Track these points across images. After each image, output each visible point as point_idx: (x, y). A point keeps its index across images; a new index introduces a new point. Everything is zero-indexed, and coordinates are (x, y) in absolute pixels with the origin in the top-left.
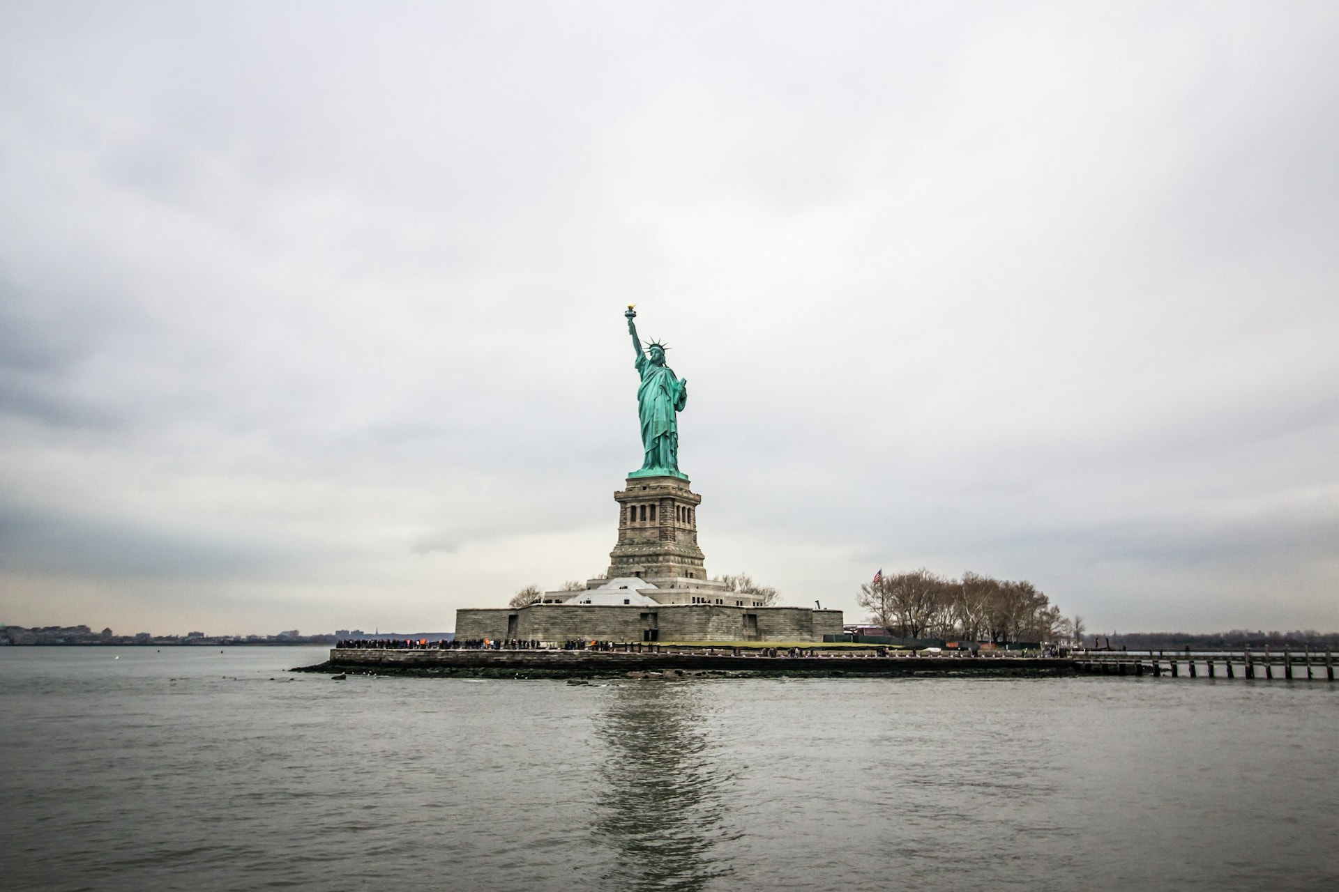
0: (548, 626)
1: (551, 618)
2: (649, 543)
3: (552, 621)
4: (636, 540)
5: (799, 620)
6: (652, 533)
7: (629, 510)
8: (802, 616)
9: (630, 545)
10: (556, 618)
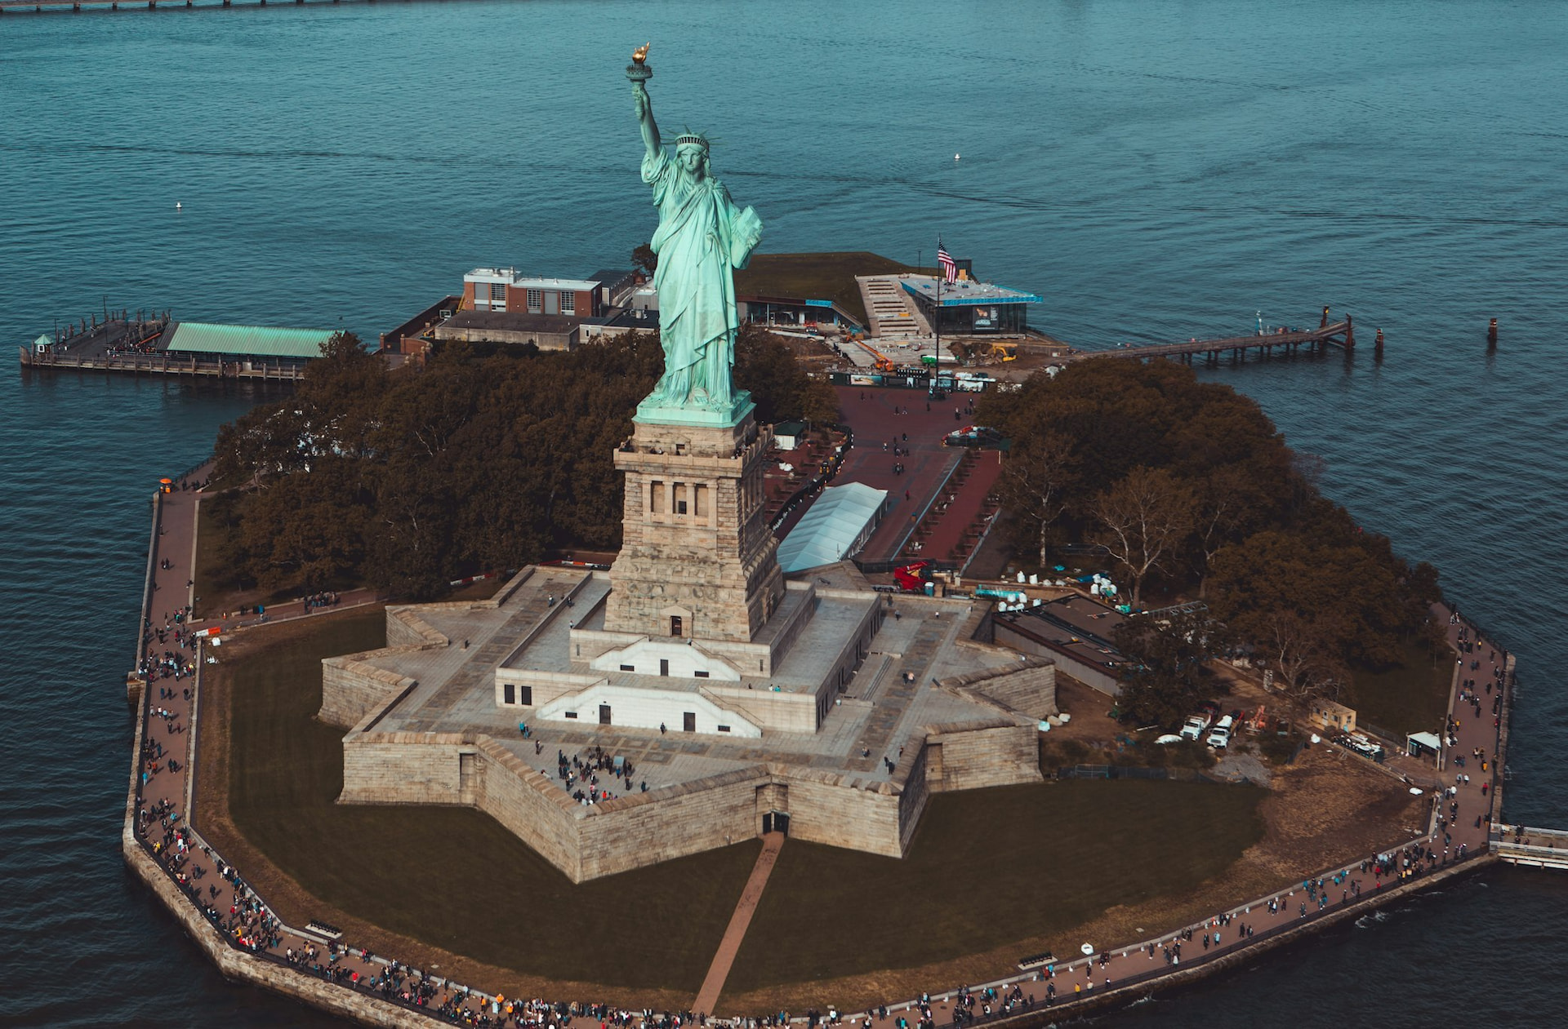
0: (607, 846)
1: (610, 831)
2: (693, 558)
3: (611, 837)
4: (666, 551)
5: (1015, 745)
6: (702, 540)
7: (647, 488)
8: (1021, 738)
9: (653, 558)
10: (618, 830)
